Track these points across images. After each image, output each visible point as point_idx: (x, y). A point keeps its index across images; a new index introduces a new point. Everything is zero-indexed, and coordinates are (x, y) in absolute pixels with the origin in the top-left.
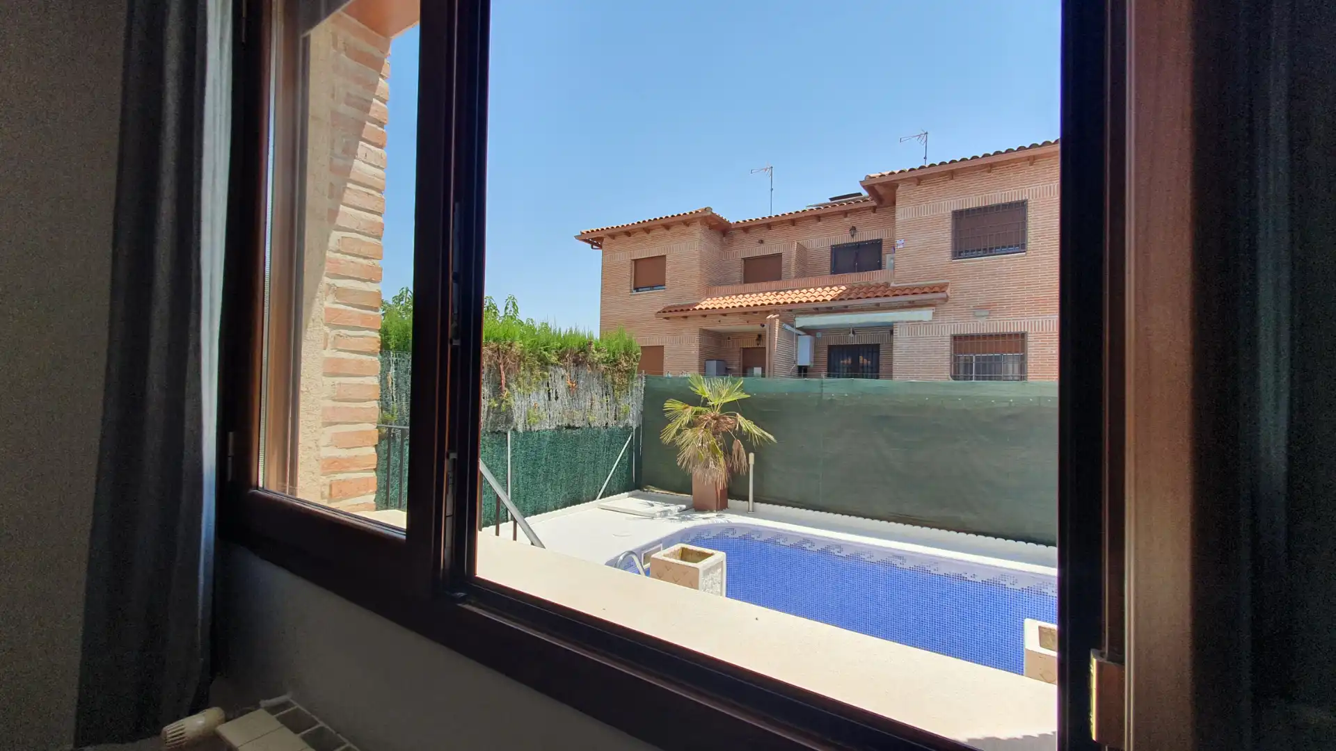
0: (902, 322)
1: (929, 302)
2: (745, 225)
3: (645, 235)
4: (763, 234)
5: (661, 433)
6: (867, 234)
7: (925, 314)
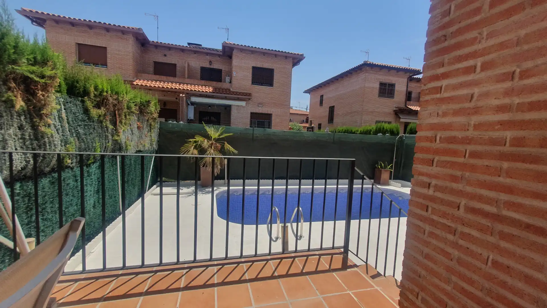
0: (235, 105)
1: (244, 99)
2: (157, 44)
3: (89, 30)
4: (167, 52)
5: (180, 152)
6: (216, 65)
7: (243, 103)
